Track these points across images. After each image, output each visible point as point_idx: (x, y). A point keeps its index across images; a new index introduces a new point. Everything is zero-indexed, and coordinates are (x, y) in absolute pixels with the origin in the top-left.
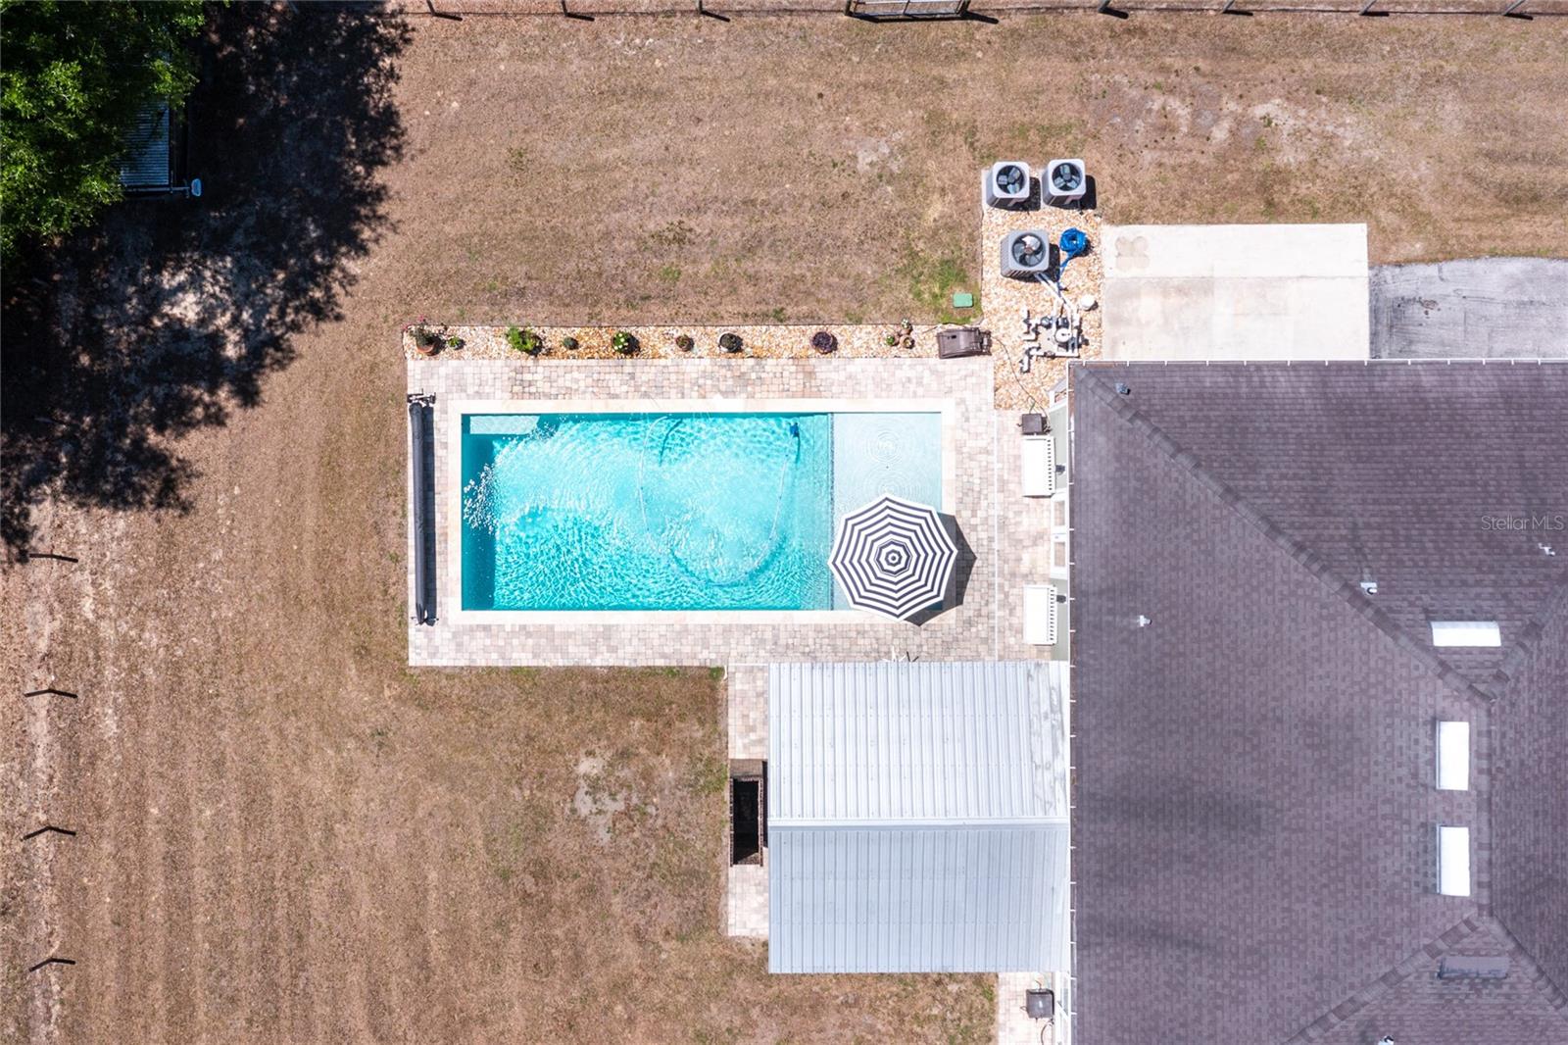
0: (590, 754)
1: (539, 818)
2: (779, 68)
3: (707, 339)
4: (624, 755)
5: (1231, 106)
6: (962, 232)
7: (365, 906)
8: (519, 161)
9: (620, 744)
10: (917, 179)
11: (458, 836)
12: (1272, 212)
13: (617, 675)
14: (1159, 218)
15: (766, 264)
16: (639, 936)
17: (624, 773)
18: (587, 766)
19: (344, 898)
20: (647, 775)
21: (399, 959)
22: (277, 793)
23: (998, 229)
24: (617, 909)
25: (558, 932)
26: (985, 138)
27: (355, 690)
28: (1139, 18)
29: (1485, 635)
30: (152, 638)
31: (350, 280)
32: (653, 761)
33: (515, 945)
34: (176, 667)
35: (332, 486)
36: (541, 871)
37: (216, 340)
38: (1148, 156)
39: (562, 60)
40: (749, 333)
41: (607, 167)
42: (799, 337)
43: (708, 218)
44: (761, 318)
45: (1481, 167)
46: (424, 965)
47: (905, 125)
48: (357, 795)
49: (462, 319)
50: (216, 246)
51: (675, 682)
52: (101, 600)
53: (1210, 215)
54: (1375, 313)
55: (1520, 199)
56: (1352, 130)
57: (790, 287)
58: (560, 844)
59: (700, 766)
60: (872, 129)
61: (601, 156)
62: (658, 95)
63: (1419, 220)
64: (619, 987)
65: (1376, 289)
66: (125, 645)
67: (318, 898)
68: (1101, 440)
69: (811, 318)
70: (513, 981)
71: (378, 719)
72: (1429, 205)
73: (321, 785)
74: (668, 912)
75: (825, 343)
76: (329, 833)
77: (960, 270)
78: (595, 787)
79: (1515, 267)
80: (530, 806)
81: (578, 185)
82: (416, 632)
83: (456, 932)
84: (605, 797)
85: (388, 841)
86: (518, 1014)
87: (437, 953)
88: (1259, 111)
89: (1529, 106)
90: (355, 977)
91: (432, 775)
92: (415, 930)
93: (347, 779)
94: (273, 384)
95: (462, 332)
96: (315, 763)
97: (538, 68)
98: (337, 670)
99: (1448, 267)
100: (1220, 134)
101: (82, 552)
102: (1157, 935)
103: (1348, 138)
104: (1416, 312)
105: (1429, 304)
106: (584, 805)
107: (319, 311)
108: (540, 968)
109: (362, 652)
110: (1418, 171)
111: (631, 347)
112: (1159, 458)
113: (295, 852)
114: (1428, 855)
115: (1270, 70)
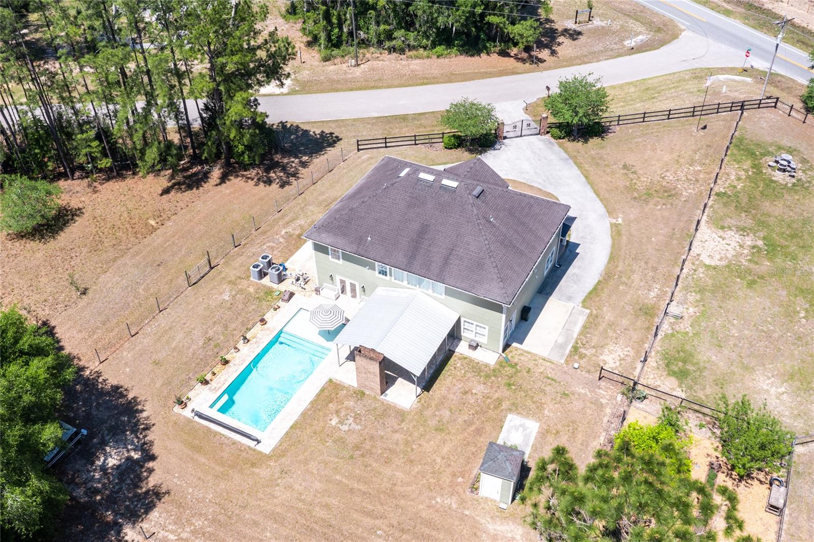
0: (331, 420)
1: (340, 441)
2: (188, 304)
4: (338, 412)
5: (277, 236)
6: (261, 288)
7: (334, 501)
9: (333, 411)
10: (241, 290)
11: (330, 465)
13: (313, 403)
14: (291, 256)
15: (233, 326)
16: (395, 431)
17: (343, 414)
18: (334, 422)
19: (327, 507)
20: (347, 408)
21: (358, 500)
22: (278, 510)
23: (266, 282)
24: (382, 434)
25: (379, 451)
27: (263, 472)
28: (243, 243)
29: (403, 174)
30: (199, 523)
31: (147, 418)
32: (344, 406)
33: (375, 465)
34: (214, 521)
35: (198, 449)
36: (357, 447)
37: (129, 459)
38: (275, 252)
39: (142, 342)
41: (177, 346)
42: (258, 326)
46: (365, 493)
47: (226, 288)
48: (297, 487)
49: (184, 394)
50: (104, 443)
51: (326, 391)
52: (172, 532)
53: (299, 248)
56: (301, 222)
57: (243, 324)
58: (352, 440)
59: (354, 395)
60: (221, 293)
61: (173, 346)
62: (170, 328)
64: (407, 443)
66: (193, 532)
67: (320, 513)
68: (324, 235)
69: (255, 322)
70: (387, 471)
71: (278, 469)
73: (285, 496)
74: (392, 422)
76: (303, 501)
77: (269, 291)
78: (341, 423)
80: (335, 442)
81: (175, 354)
82: (260, 448)
83: (359, 479)
84: (346, 421)
85: (318, 485)
86: (399, 475)
87: (363, 487)
88: (283, 233)
89: (322, 198)
91: (306, 463)
92: (352, 490)
93: (289, 487)
94: (156, 450)
95: (187, 397)
96: (277, 494)
97: (138, 348)
98: (253, 474)
100: (282, 240)
101: (153, 530)
106: (345, 428)
107: (147, 428)
108: (388, 462)
109: (253, 465)
111: (226, 362)
113: (300, 513)
115: (275, 229)
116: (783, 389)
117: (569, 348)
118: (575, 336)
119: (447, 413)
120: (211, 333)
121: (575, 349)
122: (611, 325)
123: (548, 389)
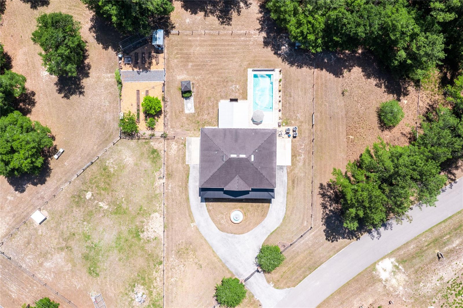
1: (233, 82)
2: (308, 106)
3: (280, 99)
4: (239, 90)
5: (303, 152)
6: (291, 125)
7: (224, 64)
8: (299, 80)
10: (296, 120)
11: (231, 73)
12: (292, 156)
13: (247, 90)
14: (292, 144)
15: (288, 105)
16: (220, 91)
17: (237, 90)
18: (238, 86)
19: (225, 62)
20: (237, 92)
21: (219, 67)
22: (235, 55)
23: (291, 128)
24: (223, 89)
25: (221, 83)
26: (300, 127)
27: (245, 63)
28: (312, 143)
30: (251, 43)
31: (286, 63)
33: (220, 79)
34: (248, 45)
35: (266, 61)
36: (227, 82)
38: (298, 144)
39: (309, 85)
40: (281, 103)
41: (298, 89)
42: (281, 108)
43: (292, 99)
44: (282, 104)
45: (296, 178)
46: (218, 70)
47: (302, 119)
48: (235, 63)
49: (283, 74)
50: (290, 50)
51: (246, 95)
52: (255, 38)
53: (292, 150)
54: (282, 166)
55: (293, 182)
56: (301, 164)
57: (285, 107)
58: (230, 83)
60: (301, 116)
61: (299, 88)
62: (305, 94)
63: (291, 171)
64: (215, 89)
65: (284, 166)
66: (250, 40)
67: (225, 59)
69: (282, 109)
70: (216, 79)
71: (243, 66)
72: (293, 172)
73: (236, 60)
74: (223, 94)
75: (280, 111)
76: (231, 61)
77: (287, 124)
78: (236, 87)
79: (286, 181)
80: (234, 81)
81: (296, 86)
82: (252, 69)
83: (221, 73)
84: (234, 88)
85: (230, 66)
86: (213, 79)
87: (219, 71)
88: (303, 155)
89: (303, 183)
90: (217, 63)
91: (237, 71)
92: (221, 69)
93: (237, 62)
94: (276, 56)
95: (281, 74)
96: (238, 59)
97: (308, 82)
98: (248, 61)
99: (286, 174)
100: (300, 151)
101: (260, 36)
102: (225, 135)
103: (300, 164)
104: (282, 170)
105: (283, 172)
106: (234, 86)
107: (283, 60)
108: (217, 81)
109: (249, 64)
110: (296, 171)
111: (280, 91)
112: (268, 136)
113: (229, 57)
114: (234, 154)
115: (307, 156)
116: (125, 160)
117: (187, 144)
118: (187, 150)
119: (210, 104)
120: (292, 98)
121: (185, 145)
122: (178, 163)
123: (187, 126)
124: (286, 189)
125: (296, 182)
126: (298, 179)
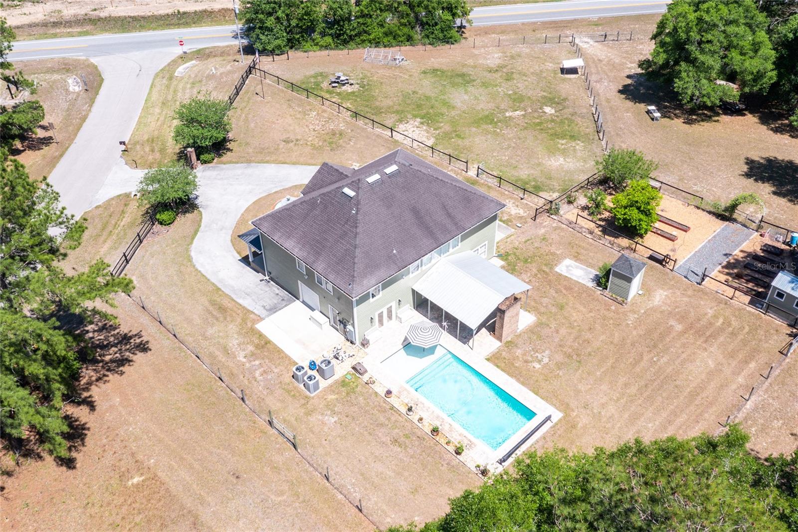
0: (534, 367)
1: (559, 366)
2: (327, 454)
3: (414, 417)
4: (526, 362)
5: (247, 365)
6: (331, 389)
7: (622, 380)
8: (415, 491)
9: (525, 364)
10: (327, 406)
11: (584, 376)
12: (268, 342)
13: (512, 375)
15: (382, 419)
16: (557, 332)
17: (530, 359)
18: (537, 366)
19: (626, 385)
20: (524, 354)
21: (623, 366)
22: (626, 416)
23: (323, 384)
24: (558, 339)
25: (576, 344)
26: (303, 401)
27: (584, 420)
28: (240, 395)
32: (520, 356)
33: (589, 350)
36: (569, 357)
38: (276, 371)
39: (376, 503)
40: (404, 410)
41: (394, 471)
42: (393, 400)
43: (384, 439)
44: (397, 411)
45: (221, 319)
46: (617, 360)
47: (314, 419)
48: (603, 401)
49: (470, 472)
51: (499, 365)
53: (280, 351)
54: (275, 312)
55: (222, 309)
56: (233, 343)
57: (383, 411)
58: (559, 358)
59: (510, 348)
60: (324, 423)
61: (393, 474)
62: (362, 475)
63: (244, 320)
64: (571, 327)
65: (268, 316)
67: (633, 390)
69: (385, 401)
70: (597, 344)
71: (583, 411)
72: (239, 320)
73: (612, 409)
74: (545, 331)
75: (389, 392)
76: (618, 399)
77: (343, 383)
78: (540, 361)
79: (240, 301)
80: (559, 369)
81: (406, 474)
82: (554, 420)
83: (603, 361)
84: (539, 358)
85: (604, 387)
86: (602, 338)
87: (611, 360)
88: (244, 360)
89: (197, 321)
90: (638, 369)
91: (579, 391)
92: (613, 368)
93: (603, 405)
95: (474, 469)
96: (609, 414)
97: (384, 507)
98: (585, 427)
99: (251, 309)
100: (257, 362)
103: (235, 342)
104: (268, 307)
105: (264, 307)
106: (546, 360)
108: (588, 342)
109: (574, 427)
110: (233, 328)
113: (632, 401)
115: (231, 364)
119: (545, 301)
120: (387, 439)
124: (227, 291)
125: (215, 313)
126: (217, 319)
